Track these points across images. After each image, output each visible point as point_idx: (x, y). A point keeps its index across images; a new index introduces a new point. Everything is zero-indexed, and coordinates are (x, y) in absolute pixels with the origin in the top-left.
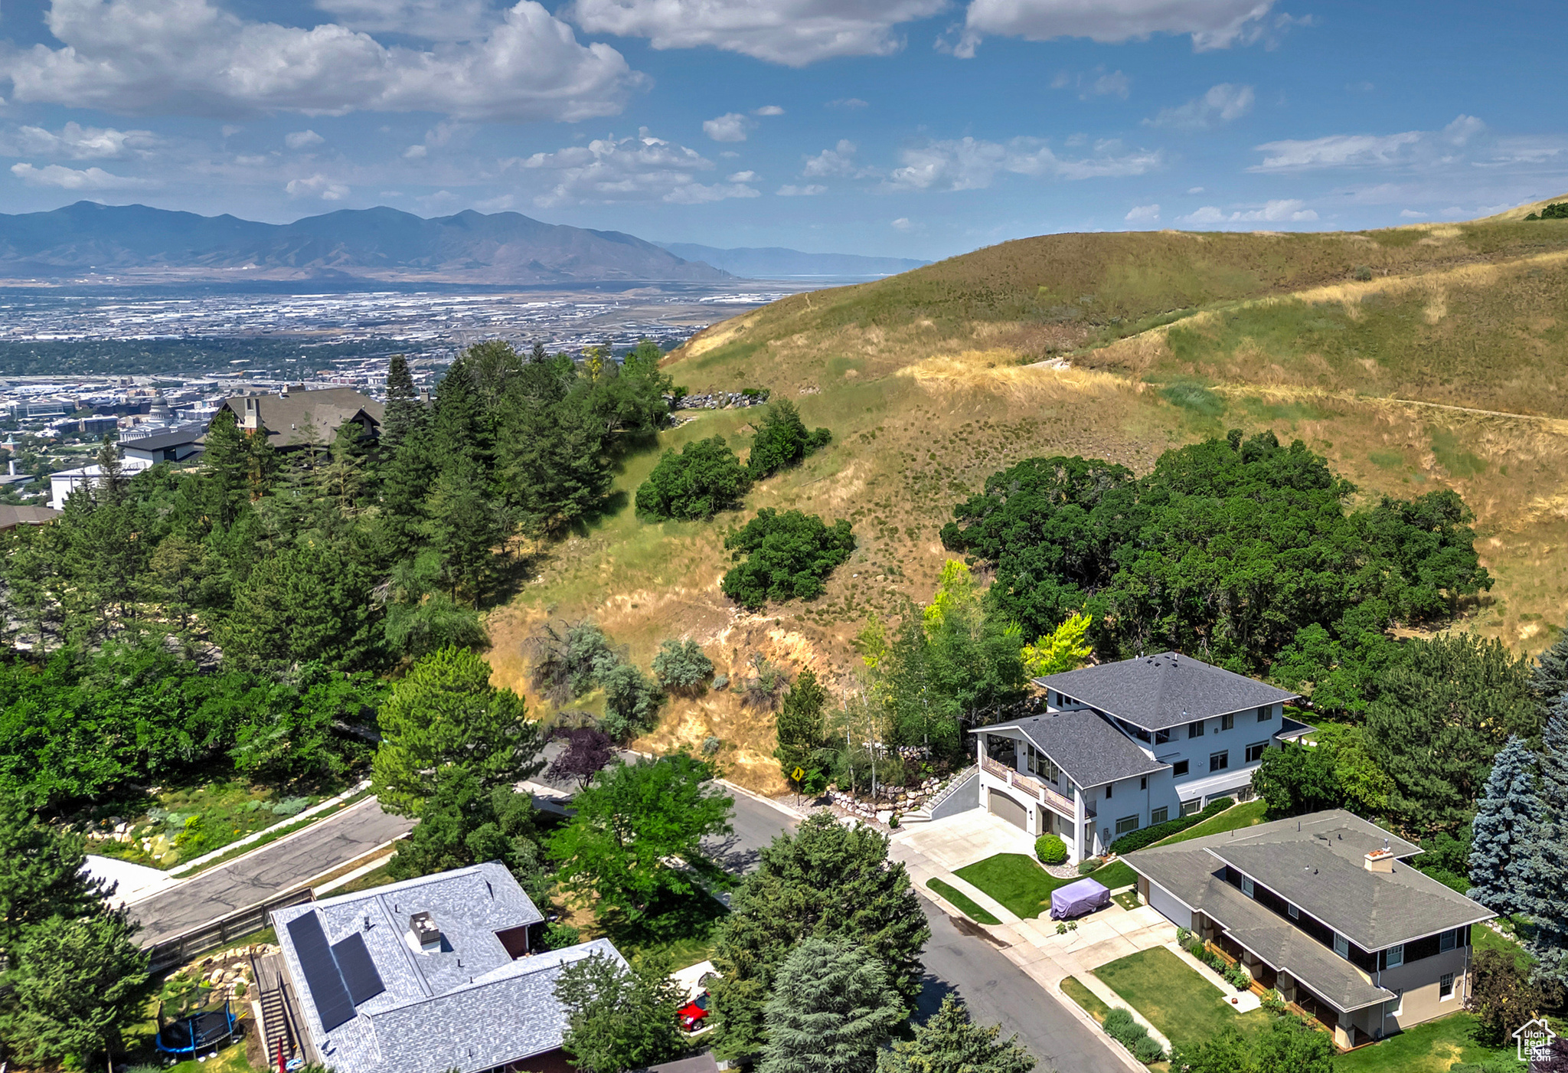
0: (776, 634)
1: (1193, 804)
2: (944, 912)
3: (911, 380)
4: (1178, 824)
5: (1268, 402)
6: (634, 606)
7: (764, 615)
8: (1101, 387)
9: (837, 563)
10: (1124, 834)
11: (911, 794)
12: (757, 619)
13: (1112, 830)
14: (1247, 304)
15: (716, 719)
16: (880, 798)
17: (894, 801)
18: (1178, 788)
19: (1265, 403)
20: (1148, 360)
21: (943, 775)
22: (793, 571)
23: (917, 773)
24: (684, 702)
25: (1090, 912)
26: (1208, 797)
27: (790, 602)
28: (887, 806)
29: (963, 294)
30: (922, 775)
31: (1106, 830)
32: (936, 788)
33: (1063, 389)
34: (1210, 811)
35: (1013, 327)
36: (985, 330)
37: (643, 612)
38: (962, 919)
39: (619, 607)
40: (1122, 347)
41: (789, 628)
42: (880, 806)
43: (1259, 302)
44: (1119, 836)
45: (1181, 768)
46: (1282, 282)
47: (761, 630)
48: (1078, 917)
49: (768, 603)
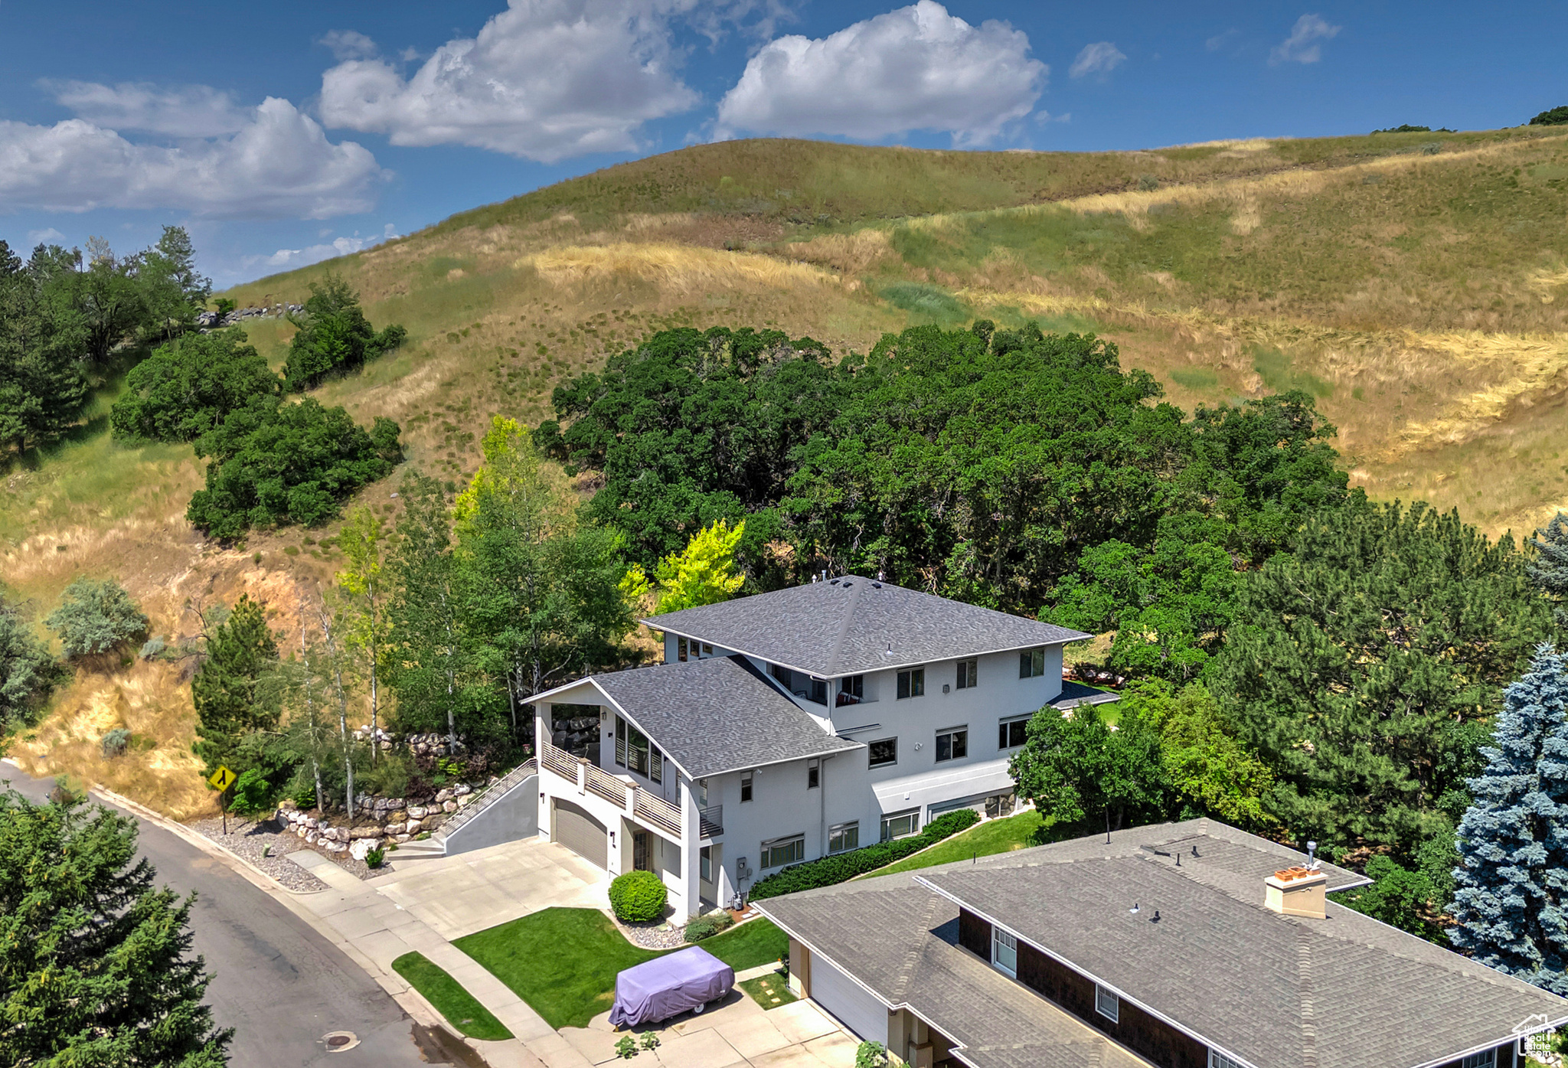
0: (251, 577)
1: (906, 818)
2: (406, 1016)
3: (532, 270)
4: (876, 853)
5: (1029, 312)
6: (62, 549)
7: (242, 550)
8: (795, 278)
9: (370, 479)
10: (776, 870)
11: (416, 811)
12: (231, 556)
13: (755, 862)
14: (998, 212)
15: (135, 703)
16: (361, 818)
17: (384, 822)
18: (878, 789)
19: (1022, 313)
20: (865, 260)
21: (476, 779)
22: (289, 483)
23: (431, 773)
24: (96, 679)
25: (690, 1014)
26: (934, 808)
27: (283, 532)
28: (368, 831)
29: (620, 188)
30: (438, 779)
31: (742, 862)
32: (462, 801)
33: (742, 278)
34: (936, 833)
35: (682, 219)
36: (644, 221)
37: (70, 556)
38: (438, 1030)
39: (39, 551)
40: (830, 244)
41: (273, 566)
42: (356, 832)
43: (1016, 210)
44: (768, 872)
45: (883, 753)
46: (1044, 194)
47: (233, 572)
48: (664, 1024)
49: (252, 534)
